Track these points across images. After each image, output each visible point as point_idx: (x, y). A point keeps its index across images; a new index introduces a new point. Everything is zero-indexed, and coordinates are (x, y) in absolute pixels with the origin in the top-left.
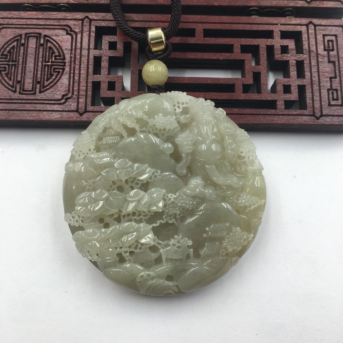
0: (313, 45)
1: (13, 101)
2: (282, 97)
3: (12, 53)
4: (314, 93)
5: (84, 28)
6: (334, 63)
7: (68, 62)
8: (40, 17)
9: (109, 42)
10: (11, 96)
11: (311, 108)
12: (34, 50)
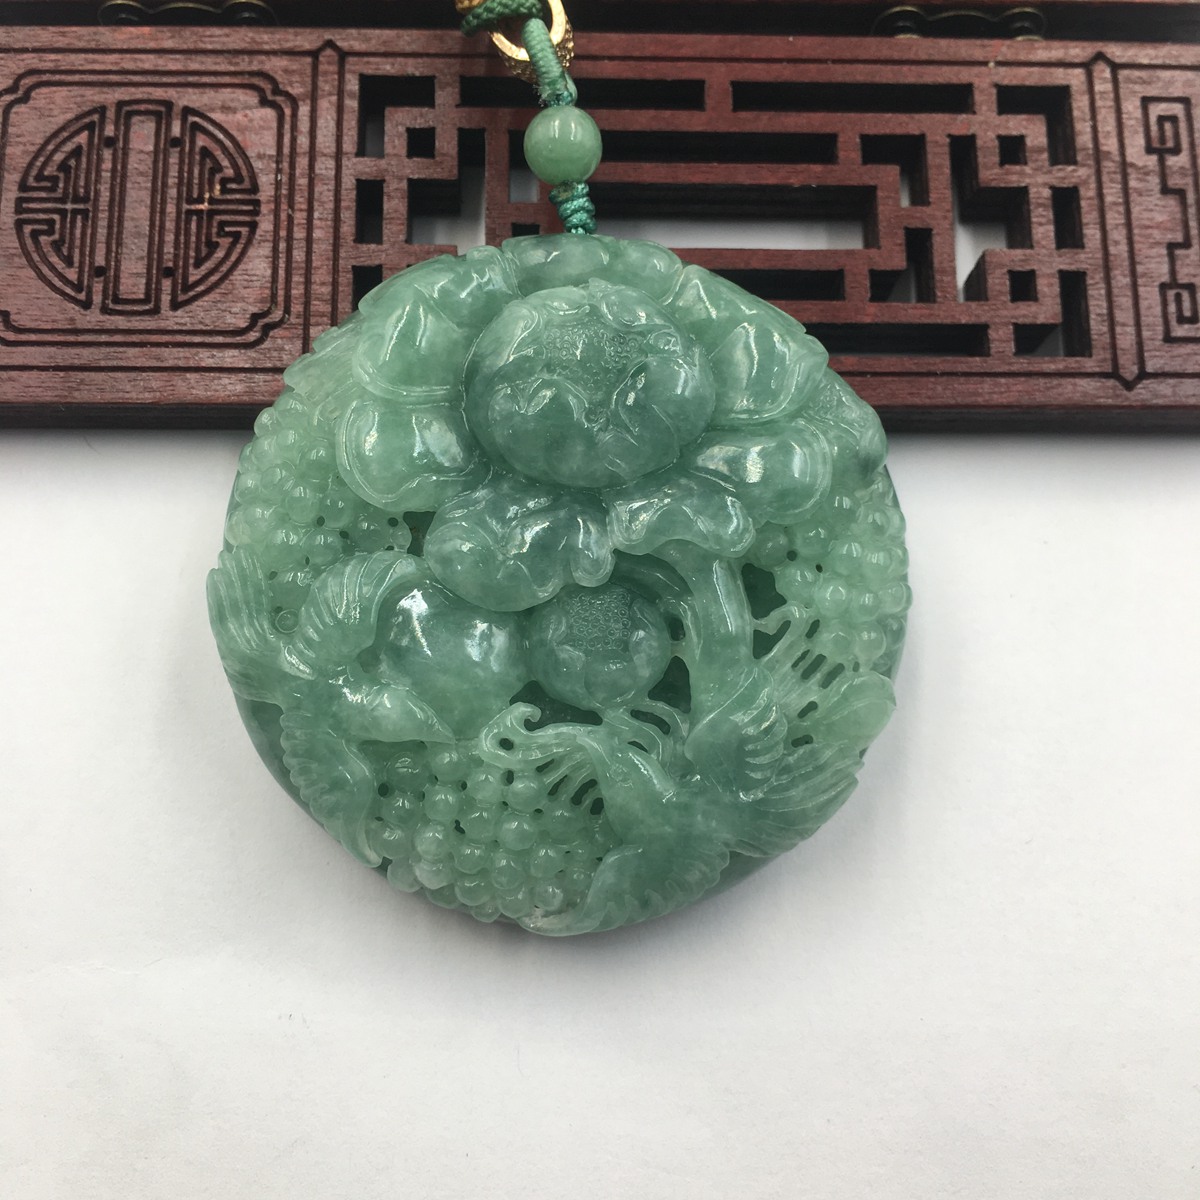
0: (1108, 132)
1: (81, 338)
2: (1005, 313)
3: (73, 171)
4: (1115, 299)
5: (321, 84)
6: (1180, 193)
7: (269, 202)
8: (169, 44)
9: (408, 130)
10: (72, 320)
11: (1104, 348)
12: (149, 161)
